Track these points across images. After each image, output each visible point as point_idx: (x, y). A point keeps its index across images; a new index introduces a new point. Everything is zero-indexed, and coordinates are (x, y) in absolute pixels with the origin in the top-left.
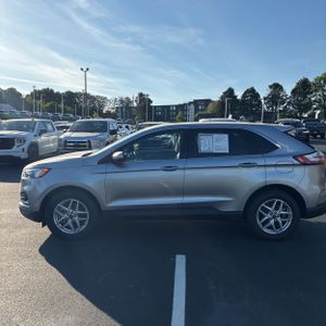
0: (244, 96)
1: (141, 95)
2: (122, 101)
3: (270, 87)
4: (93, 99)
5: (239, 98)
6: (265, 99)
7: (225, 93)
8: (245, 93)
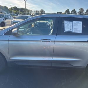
0: (72, 12)
1: (42, 10)
2: (36, 11)
3: (80, 9)
4: (28, 10)
5: (70, 12)
6: (78, 13)
7: (66, 11)
8: (72, 11)
